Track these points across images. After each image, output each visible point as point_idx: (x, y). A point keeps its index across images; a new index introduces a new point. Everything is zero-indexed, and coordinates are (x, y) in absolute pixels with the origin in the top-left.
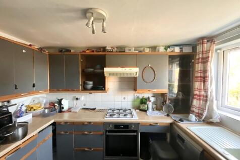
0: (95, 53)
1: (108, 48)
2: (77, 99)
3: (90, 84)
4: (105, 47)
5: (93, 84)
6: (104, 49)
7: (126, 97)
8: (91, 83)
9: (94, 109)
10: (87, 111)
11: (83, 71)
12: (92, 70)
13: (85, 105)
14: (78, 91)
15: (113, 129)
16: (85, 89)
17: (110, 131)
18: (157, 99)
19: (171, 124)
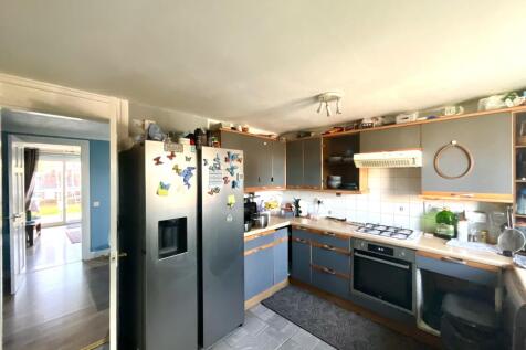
0: (345, 133)
1: (367, 121)
2: (319, 202)
3: (337, 181)
4: (361, 120)
5: (342, 180)
6: (358, 123)
7: (405, 206)
8: (338, 178)
9: (343, 220)
10: (332, 222)
11: (326, 161)
12: (339, 158)
13: (330, 212)
14: (319, 189)
15: (366, 249)
16: (329, 187)
17: (359, 252)
18: (487, 218)
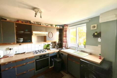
0: (24, 23)
2: (10, 49)
7: (41, 45)
8: (22, 39)
9: (24, 53)
12: (23, 32)
13: (16, 52)
14: (14, 44)
15: (39, 58)
17: (37, 60)
18: (52, 44)
19: (59, 51)
